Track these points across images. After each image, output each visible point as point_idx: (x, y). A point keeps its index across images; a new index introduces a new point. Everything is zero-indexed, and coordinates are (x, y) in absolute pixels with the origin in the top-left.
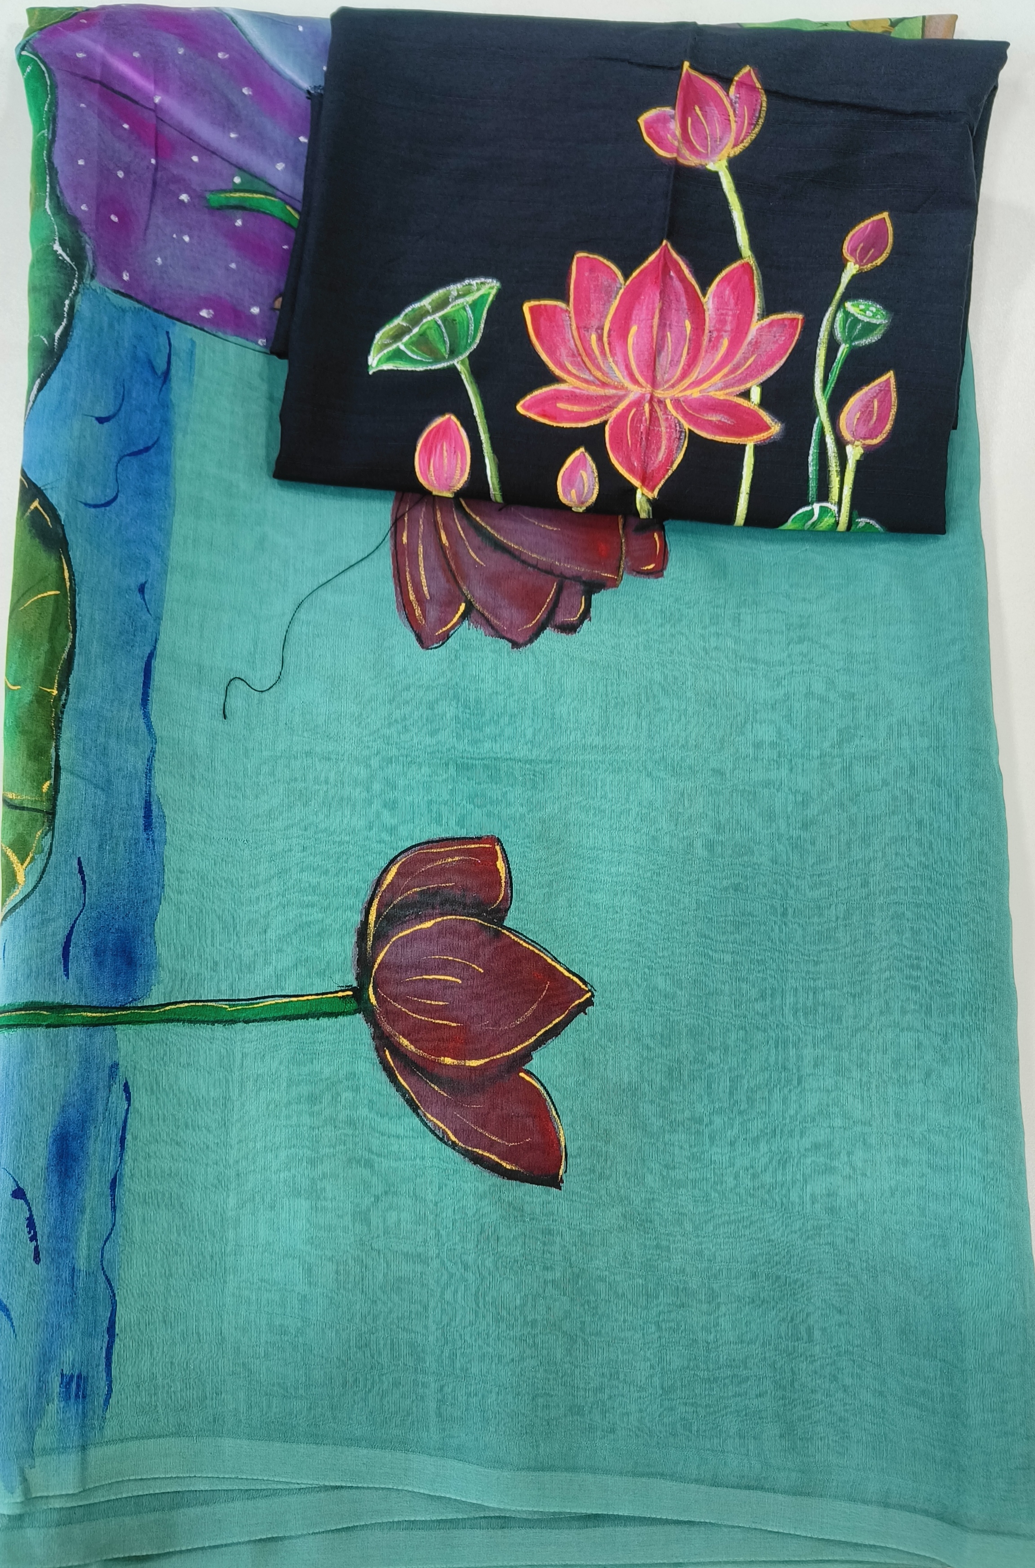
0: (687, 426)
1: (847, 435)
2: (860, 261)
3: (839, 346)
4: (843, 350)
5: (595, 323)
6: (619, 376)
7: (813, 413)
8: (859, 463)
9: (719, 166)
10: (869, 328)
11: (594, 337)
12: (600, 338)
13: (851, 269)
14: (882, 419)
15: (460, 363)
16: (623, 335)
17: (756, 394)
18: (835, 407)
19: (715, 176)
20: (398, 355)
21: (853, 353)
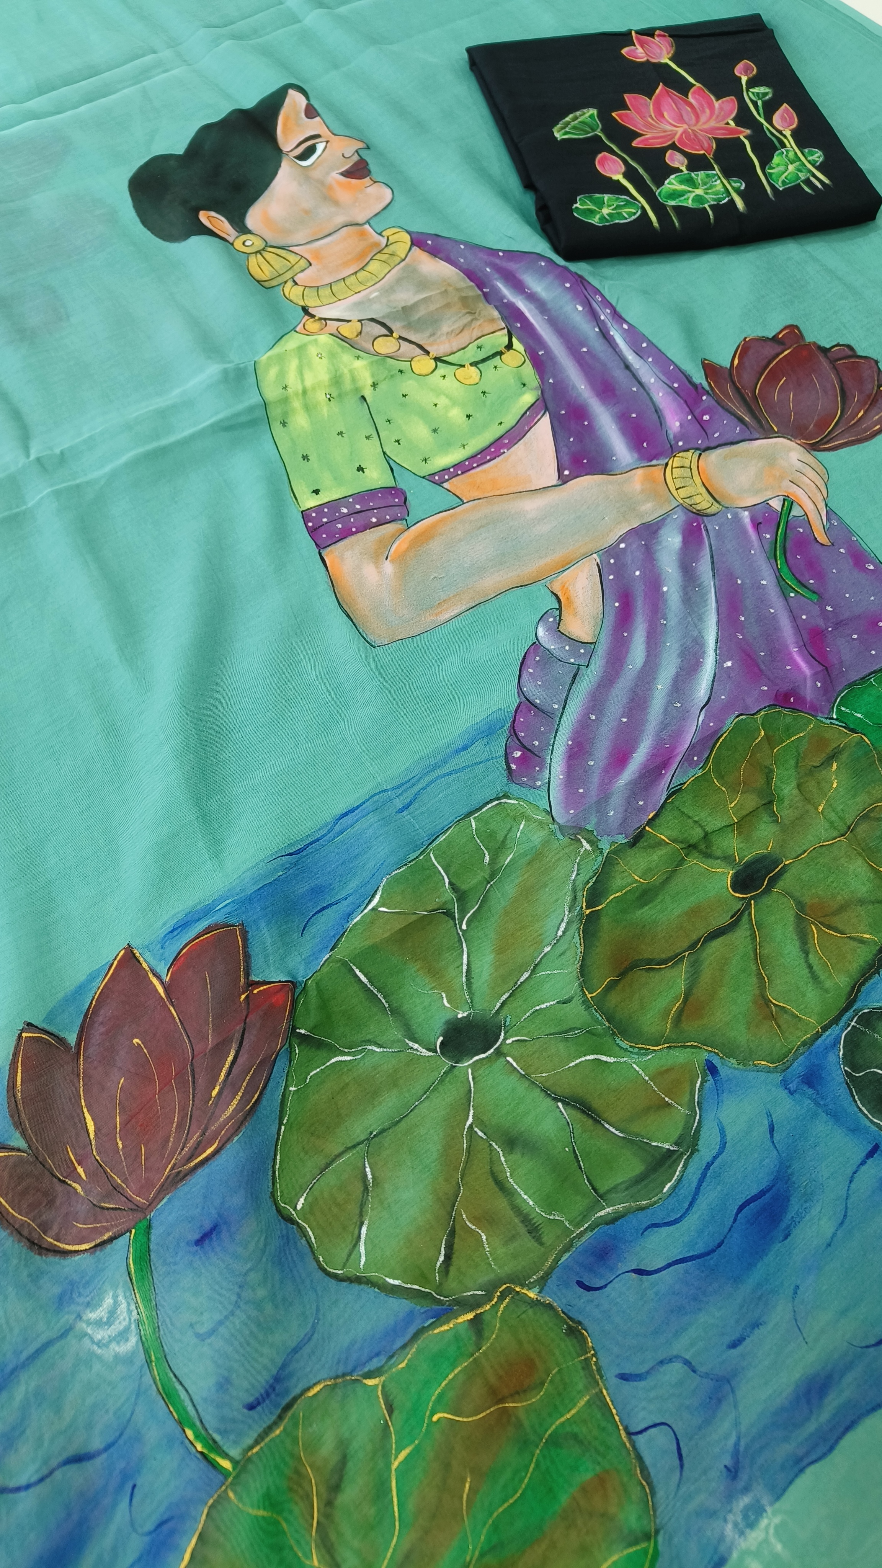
0: (710, 136)
1: (780, 128)
2: (746, 74)
3: (757, 102)
4: (760, 103)
5: (647, 115)
6: (669, 128)
7: (762, 124)
8: (791, 135)
9: (665, 60)
10: (766, 94)
11: (650, 120)
12: (652, 119)
13: (744, 79)
14: (791, 118)
15: (599, 132)
16: (663, 116)
17: (732, 123)
18: (770, 122)
19: (667, 65)
20: (566, 133)
21: (765, 104)
